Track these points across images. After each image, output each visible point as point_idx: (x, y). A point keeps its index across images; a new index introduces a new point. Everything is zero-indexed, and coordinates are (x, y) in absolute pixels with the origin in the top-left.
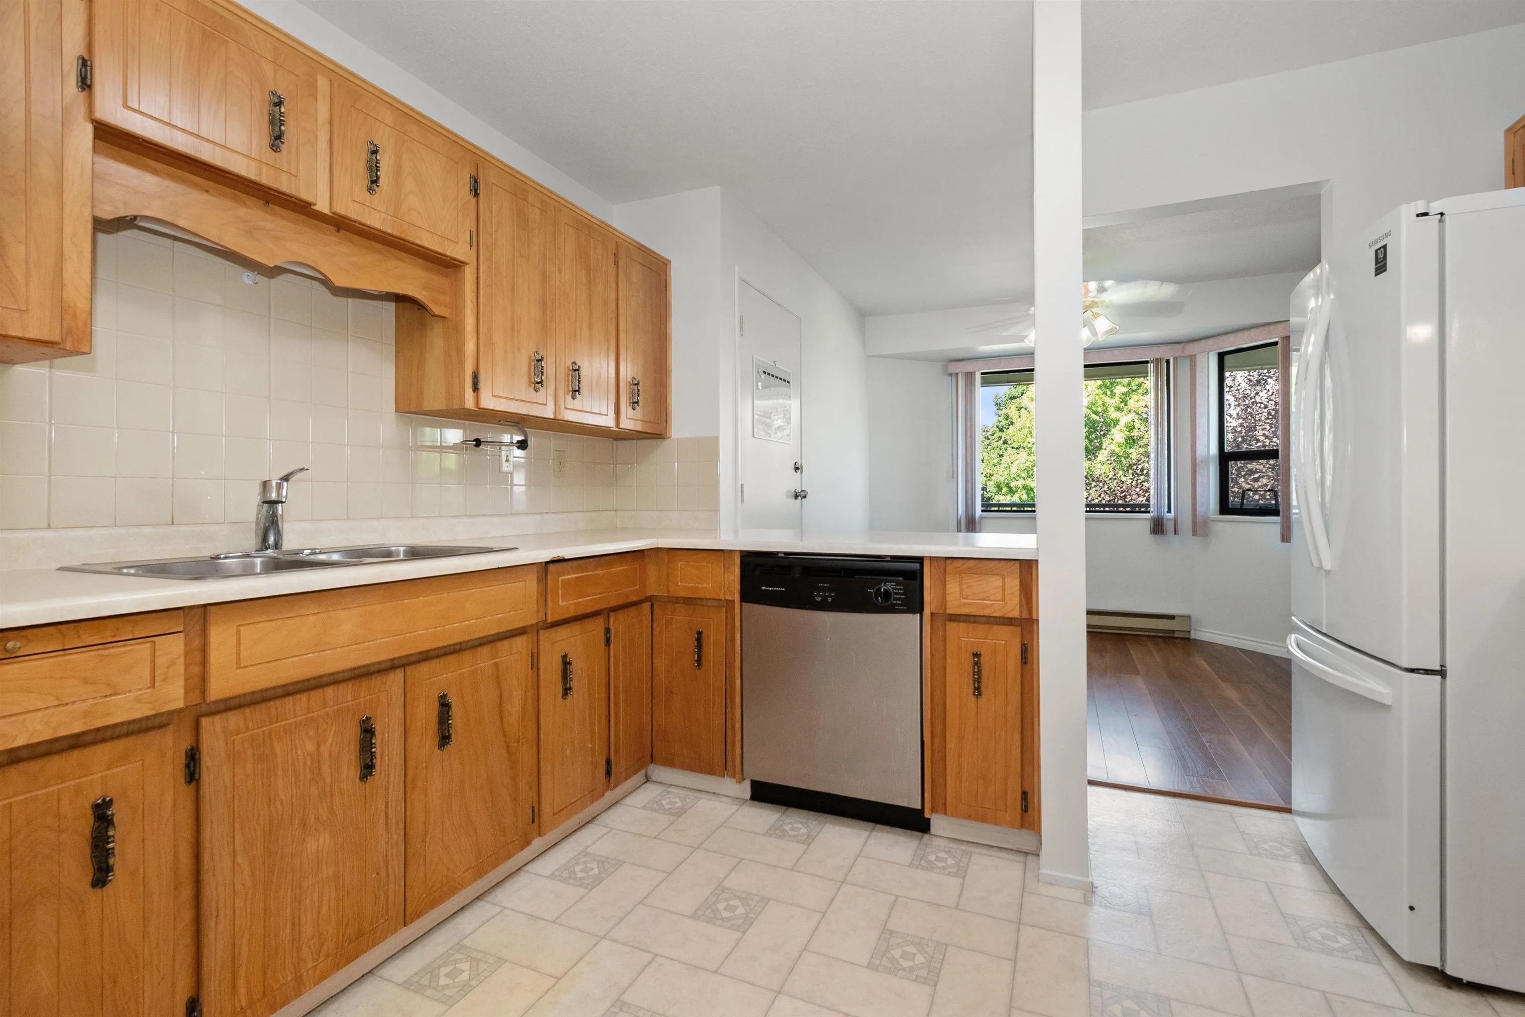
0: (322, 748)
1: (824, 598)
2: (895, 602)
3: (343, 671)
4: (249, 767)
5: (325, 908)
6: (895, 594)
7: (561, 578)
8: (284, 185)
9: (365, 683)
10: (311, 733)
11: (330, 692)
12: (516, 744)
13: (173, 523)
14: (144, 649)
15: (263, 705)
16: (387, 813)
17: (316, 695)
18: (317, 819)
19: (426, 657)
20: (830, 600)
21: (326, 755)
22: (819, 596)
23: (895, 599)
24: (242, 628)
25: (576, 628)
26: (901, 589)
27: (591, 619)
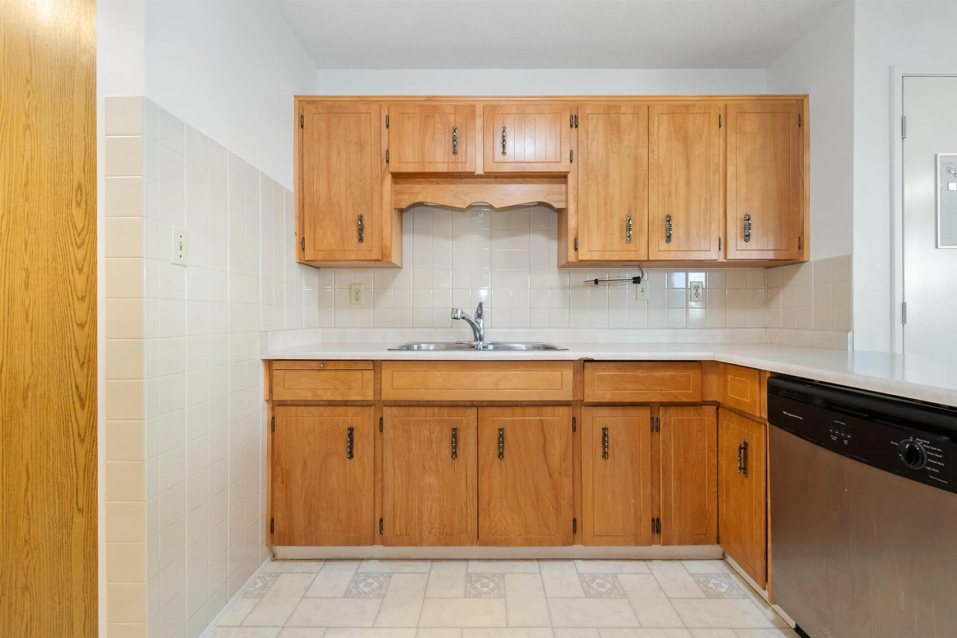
0: (432, 435)
1: (840, 438)
2: (929, 468)
3: (446, 401)
4: (400, 432)
5: (433, 512)
6: (930, 457)
7: (596, 373)
8: (460, 168)
9: (454, 410)
10: (427, 427)
11: (436, 409)
12: (558, 475)
13: (452, 327)
14: (359, 374)
15: (406, 408)
16: (466, 481)
17: (429, 410)
18: (430, 467)
19: (493, 404)
20: (846, 442)
21: (434, 439)
22: (835, 435)
23: (929, 464)
24: (394, 372)
25: (619, 412)
26: (939, 453)
27: (636, 408)
